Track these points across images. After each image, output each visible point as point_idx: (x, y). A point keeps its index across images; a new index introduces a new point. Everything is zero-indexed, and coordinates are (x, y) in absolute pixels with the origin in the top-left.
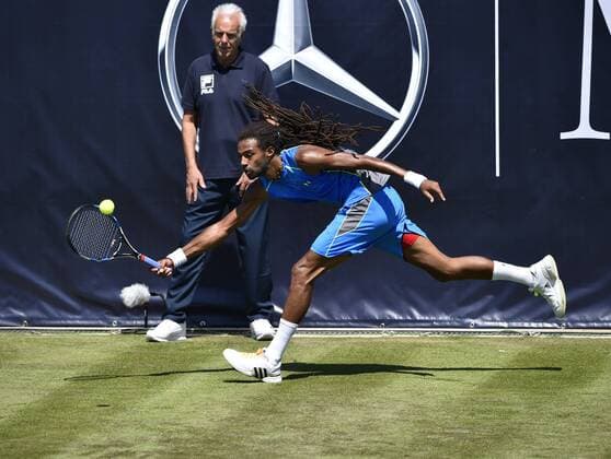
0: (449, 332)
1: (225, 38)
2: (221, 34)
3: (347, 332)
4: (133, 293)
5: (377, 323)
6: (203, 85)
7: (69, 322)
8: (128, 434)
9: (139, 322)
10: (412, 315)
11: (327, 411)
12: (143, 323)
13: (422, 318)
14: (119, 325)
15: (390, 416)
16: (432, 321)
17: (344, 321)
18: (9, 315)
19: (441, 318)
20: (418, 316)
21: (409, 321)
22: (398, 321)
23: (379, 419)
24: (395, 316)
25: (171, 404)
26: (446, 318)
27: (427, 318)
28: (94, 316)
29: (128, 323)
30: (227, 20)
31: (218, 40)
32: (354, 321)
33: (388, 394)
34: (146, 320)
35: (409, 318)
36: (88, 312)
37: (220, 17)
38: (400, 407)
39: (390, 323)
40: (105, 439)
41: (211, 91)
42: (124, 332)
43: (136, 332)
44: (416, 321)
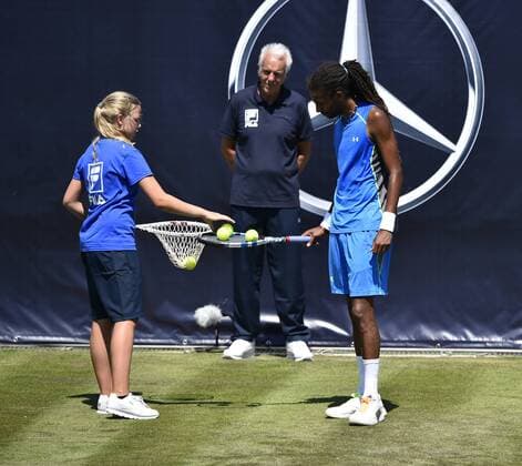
0: (503, 353)
1: (271, 77)
2: (268, 72)
3: (406, 352)
4: (206, 314)
5: (433, 343)
6: (247, 118)
7: (142, 340)
8: (243, 446)
9: (208, 341)
10: (466, 336)
11: (422, 427)
12: (214, 342)
13: (476, 339)
14: (189, 344)
15: (484, 432)
16: (485, 343)
17: (403, 342)
18: (85, 333)
19: (493, 340)
20: (472, 338)
21: (464, 342)
22: (454, 342)
23: (474, 435)
24: (450, 337)
25: (271, 418)
26: (499, 339)
27: (480, 339)
28: (165, 335)
29: (198, 342)
30: (273, 59)
31: (264, 77)
32: (411, 341)
33: (472, 411)
34: (217, 339)
35: (464, 339)
36: (159, 331)
37: (268, 55)
38: (489, 423)
39: (446, 343)
40: (223, 451)
41: (256, 125)
42: (198, 350)
43: (208, 351)
44: (471, 342)
